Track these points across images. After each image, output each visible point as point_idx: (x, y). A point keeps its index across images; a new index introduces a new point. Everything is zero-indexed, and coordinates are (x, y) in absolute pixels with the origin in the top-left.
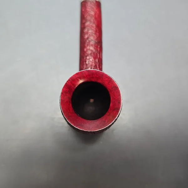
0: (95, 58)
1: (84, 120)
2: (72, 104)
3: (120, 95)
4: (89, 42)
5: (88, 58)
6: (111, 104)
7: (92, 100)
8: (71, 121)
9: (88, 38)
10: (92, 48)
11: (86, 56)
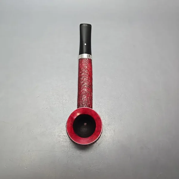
0: (87, 96)
1: (80, 137)
2: (73, 128)
3: (101, 123)
4: (84, 86)
5: (83, 96)
6: (96, 129)
7: (85, 124)
8: (72, 138)
9: (83, 83)
10: (85, 90)
11: (82, 95)
